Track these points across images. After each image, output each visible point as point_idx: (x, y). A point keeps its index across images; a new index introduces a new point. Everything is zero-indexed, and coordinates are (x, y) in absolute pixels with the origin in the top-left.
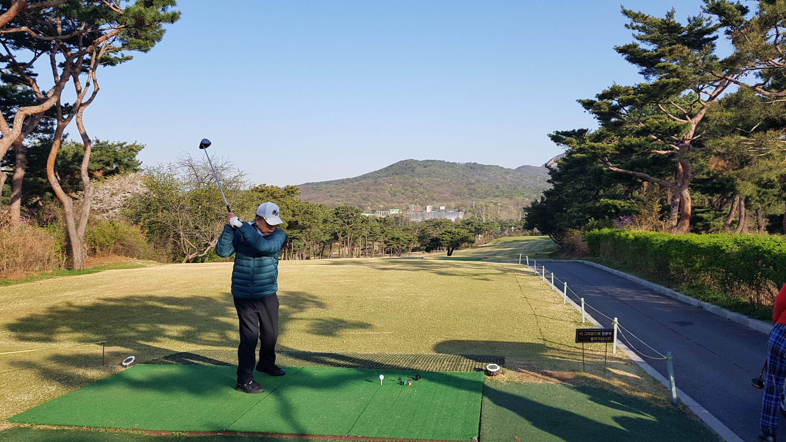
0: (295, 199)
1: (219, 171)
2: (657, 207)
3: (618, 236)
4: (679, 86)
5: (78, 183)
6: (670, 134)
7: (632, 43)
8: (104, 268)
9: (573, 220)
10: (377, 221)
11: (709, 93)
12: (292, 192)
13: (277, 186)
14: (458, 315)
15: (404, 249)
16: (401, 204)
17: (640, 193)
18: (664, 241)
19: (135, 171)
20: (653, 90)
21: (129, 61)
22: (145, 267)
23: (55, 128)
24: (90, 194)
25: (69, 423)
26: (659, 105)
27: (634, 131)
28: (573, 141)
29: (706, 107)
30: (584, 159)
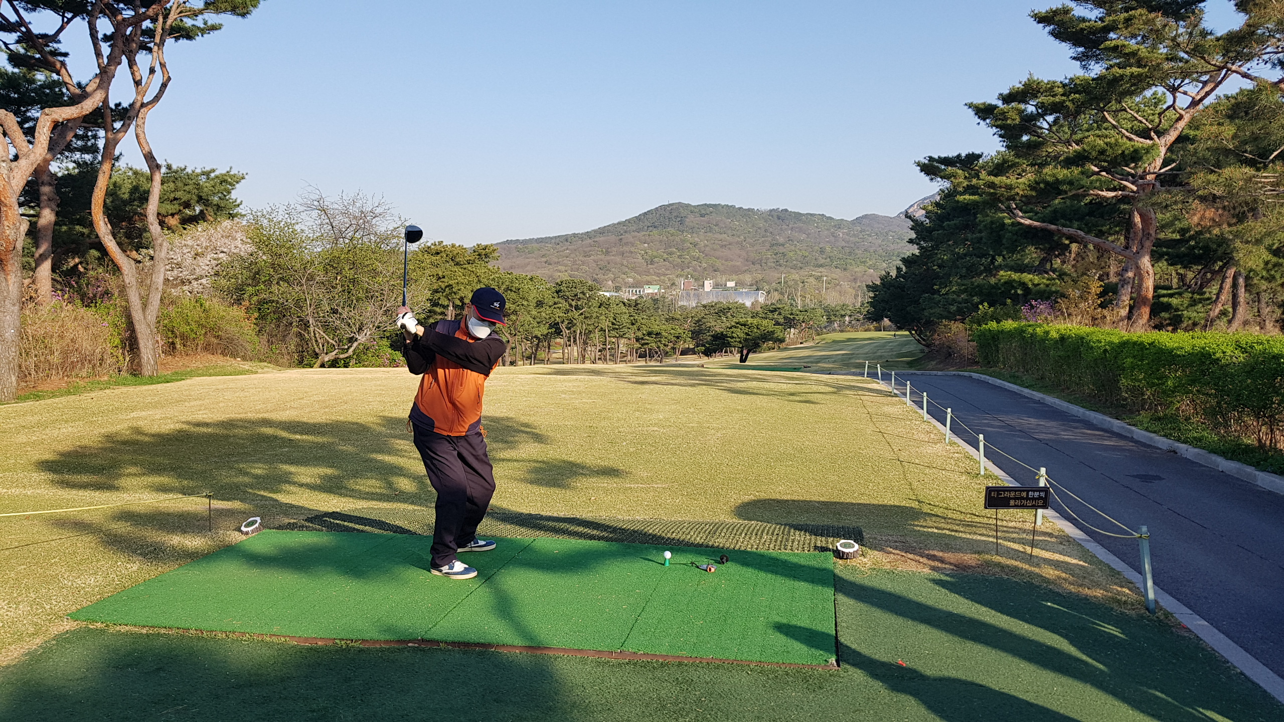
0: (489, 267)
1: (368, 218)
2: (1095, 287)
3: (1032, 334)
4: (1141, 81)
5: (140, 236)
6: (1123, 163)
7: (1061, 7)
8: (191, 374)
9: (952, 307)
10: (624, 304)
11: (1191, 94)
12: (486, 256)
13: (461, 244)
14: (772, 458)
15: (668, 350)
16: (662, 278)
17: (1063, 262)
18: (1111, 343)
19: (232, 216)
20: (1096, 88)
21: (216, 32)
22: (256, 373)
23: (101, 144)
24: (163, 254)
25: (167, 624)
26: (1105, 113)
27: (1062, 158)
28: (957, 173)
29: (1185, 117)
30: (975, 203)
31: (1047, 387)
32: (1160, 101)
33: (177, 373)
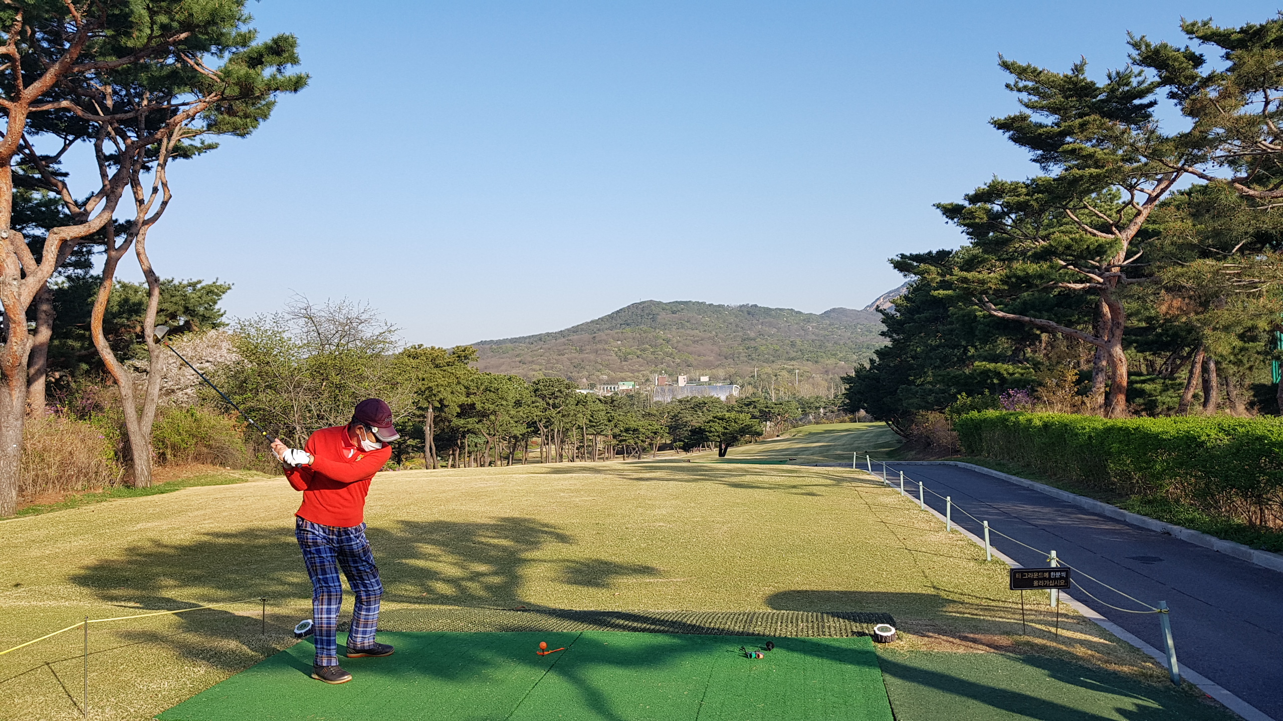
0: (469, 368)
1: (354, 324)
2: (1071, 376)
3: (1014, 422)
4: (1099, 180)
6: (1089, 257)
7: (1018, 114)
8: (185, 484)
9: (929, 397)
10: (600, 400)
11: (1147, 191)
12: (465, 357)
13: (441, 347)
15: (646, 446)
16: (636, 374)
17: (1034, 352)
18: (1094, 429)
19: (215, 326)
20: (1057, 187)
21: (212, 151)
22: (247, 481)
24: (159, 366)
26: (1068, 211)
27: (1030, 253)
28: (930, 269)
29: (1143, 212)
30: (949, 297)
31: (1034, 473)
32: (1115, 196)
33: (169, 483)
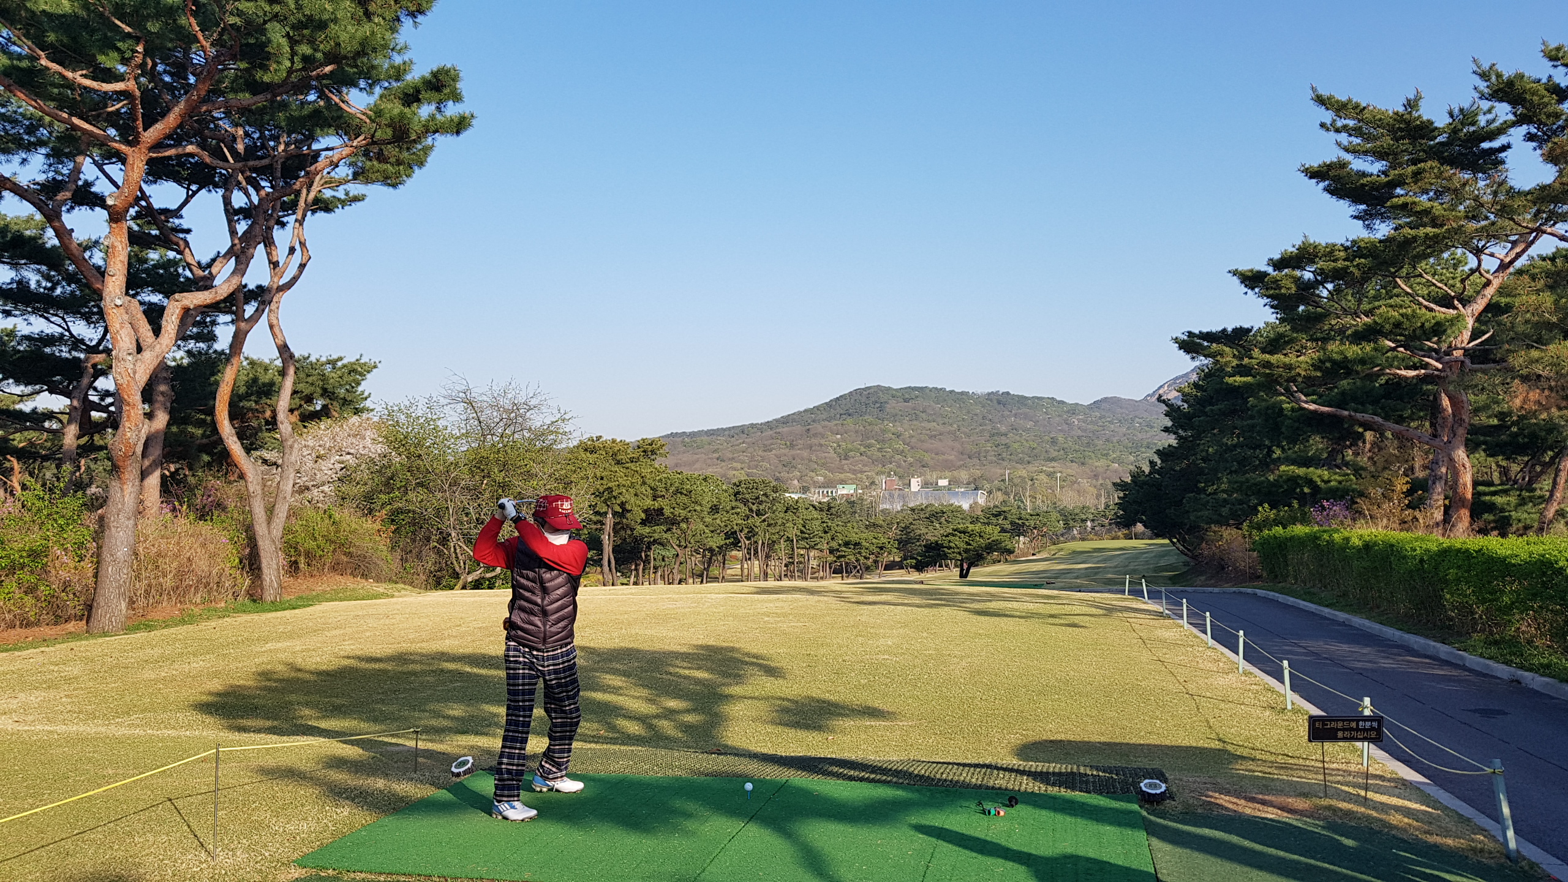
0: (657, 466)
1: (521, 411)
2: (1401, 485)
3: (1327, 541)
4: (1437, 242)
6: (1424, 337)
7: (1336, 160)
8: (320, 598)
9: (1223, 509)
10: (814, 507)
11: (1498, 256)
12: (653, 452)
13: (623, 439)
15: (870, 564)
16: (859, 475)
17: (1356, 454)
18: (1427, 550)
19: (357, 411)
20: (1384, 251)
21: (359, 204)
22: (393, 596)
24: (292, 458)
25: (404, 870)
26: (1398, 279)
27: (1349, 332)
28: (1224, 351)
29: (1494, 282)
30: (1247, 385)
31: (1351, 605)
32: (1460, 262)
33: (301, 598)
